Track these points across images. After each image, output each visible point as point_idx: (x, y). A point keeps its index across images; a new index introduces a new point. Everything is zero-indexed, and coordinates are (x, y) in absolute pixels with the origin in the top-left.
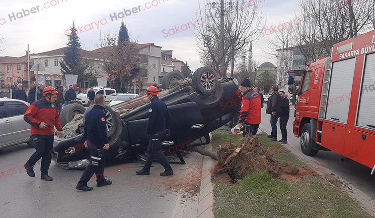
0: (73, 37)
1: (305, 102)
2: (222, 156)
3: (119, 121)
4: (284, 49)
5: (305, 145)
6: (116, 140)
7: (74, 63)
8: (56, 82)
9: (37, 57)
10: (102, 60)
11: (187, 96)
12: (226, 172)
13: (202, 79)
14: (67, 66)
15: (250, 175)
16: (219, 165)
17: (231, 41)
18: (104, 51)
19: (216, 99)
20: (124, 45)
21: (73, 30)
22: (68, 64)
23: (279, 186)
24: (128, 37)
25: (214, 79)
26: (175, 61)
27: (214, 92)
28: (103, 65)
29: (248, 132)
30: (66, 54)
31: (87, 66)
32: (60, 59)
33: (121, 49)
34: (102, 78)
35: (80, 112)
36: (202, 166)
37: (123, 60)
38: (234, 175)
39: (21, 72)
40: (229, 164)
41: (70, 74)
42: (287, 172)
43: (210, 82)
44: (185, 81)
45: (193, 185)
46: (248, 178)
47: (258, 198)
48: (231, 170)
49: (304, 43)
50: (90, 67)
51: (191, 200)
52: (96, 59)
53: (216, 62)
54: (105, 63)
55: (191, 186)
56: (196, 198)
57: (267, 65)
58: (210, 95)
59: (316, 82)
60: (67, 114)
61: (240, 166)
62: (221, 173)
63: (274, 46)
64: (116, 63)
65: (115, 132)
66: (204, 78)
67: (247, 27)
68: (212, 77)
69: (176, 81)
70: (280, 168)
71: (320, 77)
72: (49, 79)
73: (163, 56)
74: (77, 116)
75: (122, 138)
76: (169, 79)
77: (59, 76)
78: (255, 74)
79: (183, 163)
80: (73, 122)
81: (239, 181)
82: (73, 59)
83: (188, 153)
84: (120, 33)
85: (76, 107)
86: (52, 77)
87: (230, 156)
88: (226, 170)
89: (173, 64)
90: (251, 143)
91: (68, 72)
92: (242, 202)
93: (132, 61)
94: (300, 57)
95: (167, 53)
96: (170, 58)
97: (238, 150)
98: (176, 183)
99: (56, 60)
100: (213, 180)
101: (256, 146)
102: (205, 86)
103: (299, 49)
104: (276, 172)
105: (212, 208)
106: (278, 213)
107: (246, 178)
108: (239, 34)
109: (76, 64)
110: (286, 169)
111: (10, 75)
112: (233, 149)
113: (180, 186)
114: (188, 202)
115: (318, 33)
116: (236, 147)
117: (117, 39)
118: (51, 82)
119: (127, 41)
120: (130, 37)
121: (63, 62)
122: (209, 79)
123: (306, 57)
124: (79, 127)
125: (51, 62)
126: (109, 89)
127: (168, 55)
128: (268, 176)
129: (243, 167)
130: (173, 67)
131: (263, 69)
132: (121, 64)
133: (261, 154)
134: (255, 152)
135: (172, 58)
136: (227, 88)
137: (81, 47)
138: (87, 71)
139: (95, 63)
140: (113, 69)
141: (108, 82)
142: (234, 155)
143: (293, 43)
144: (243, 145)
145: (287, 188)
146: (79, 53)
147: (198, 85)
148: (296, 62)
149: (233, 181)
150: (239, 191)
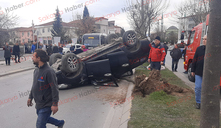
0: (58, 15)
1: (191, 50)
2: (137, 82)
3: (81, 63)
4: (182, 18)
5: (190, 75)
6: (80, 73)
7: (58, 30)
8: (49, 41)
9: (38, 27)
10: (74, 28)
11: (120, 48)
12: (140, 91)
13: (128, 38)
14: (55, 32)
15: (153, 93)
16: (136, 87)
17: (148, 14)
18: (75, 22)
19: (137, 49)
20: (86, 18)
21: (57, 11)
22: (55, 31)
23: (170, 99)
24: (88, 14)
25: (135, 37)
26: (117, 27)
27: (135, 45)
28: (75, 30)
29: (153, 68)
30: (54, 25)
31: (66, 32)
32: (51, 28)
33: (84, 21)
34: (74, 38)
35: (60, 58)
36: (128, 88)
37: (86, 27)
38: (144, 93)
39: (30, 36)
40: (141, 86)
41: (56, 36)
42: (175, 91)
43: (133, 39)
44: (119, 39)
45: (122, 98)
46: (152, 94)
47: (157, 105)
48: (143, 90)
49: (194, 14)
50: (67, 32)
51: (120, 106)
52: (71, 27)
53: (138, 27)
54: (76, 29)
55: (120, 99)
56: (122, 105)
57: (173, 28)
58: (133, 47)
59: (197, 38)
60: (53, 59)
61: (148, 88)
62: (137, 91)
63: (176, 16)
64: (82, 29)
65: (79, 69)
66: (129, 37)
67: (158, 5)
68: (134, 36)
69: (114, 39)
70: (172, 89)
71: (199, 34)
72: (45, 39)
73: (109, 24)
74: (59, 60)
75: (83, 72)
76: (109, 38)
77: (50, 38)
78: (165, 33)
79: (117, 86)
80: (56, 63)
81: (147, 96)
82: (58, 27)
83: (121, 81)
84: (84, 12)
85: (58, 55)
86: (47, 38)
87: (142, 82)
88: (140, 90)
89: (115, 29)
90: (155, 74)
91: (55, 35)
92: (147, 107)
93: (91, 28)
94: (193, 22)
95: (111, 23)
96: (113, 25)
97: (146, 78)
98: (113, 97)
99: (48, 28)
100: (132, 95)
101: (158, 76)
102: (130, 42)
103: (192, 17)
104: (169, 91)
105: (130, 110)
106: (167, 113)
107: (151, 94)
108: (153, 10)
109: (60, 31)
110: (176, 89)
111: (24, 38)
112: (144, 78)
113: (114, 98)
114: (118, 107)
115: (203, 7)
116: (146, 77)
117: (82, 15)
118: (46, 41)
119: (88, 16)
120: (90, 14)
121: (52, 30)
122: (132, 38)
123: (196, 22)
124: (59, 66)
125: (46, 30)
126: (78, 45)
127: (113, 24)
128: (164, 93)
129: (150, 88)
130: (115, 31)
131: (170, 30)
132: (85, 30)
133: (161, 81)
134: (157, 79)
135: (115, 25)
136: (143, 43)
137: (62, 21)
138: (66, 35)
139: (70, 30)
140: (81, 33)
141: (78, 41)
142: (144, 81)
143: (188, 14)
144: (150, 75)
145: (175, 100)
146: (61, 24)
147: (126, 41)
148: (190, 26)
149: (144, 96)
150: (146, 101)
